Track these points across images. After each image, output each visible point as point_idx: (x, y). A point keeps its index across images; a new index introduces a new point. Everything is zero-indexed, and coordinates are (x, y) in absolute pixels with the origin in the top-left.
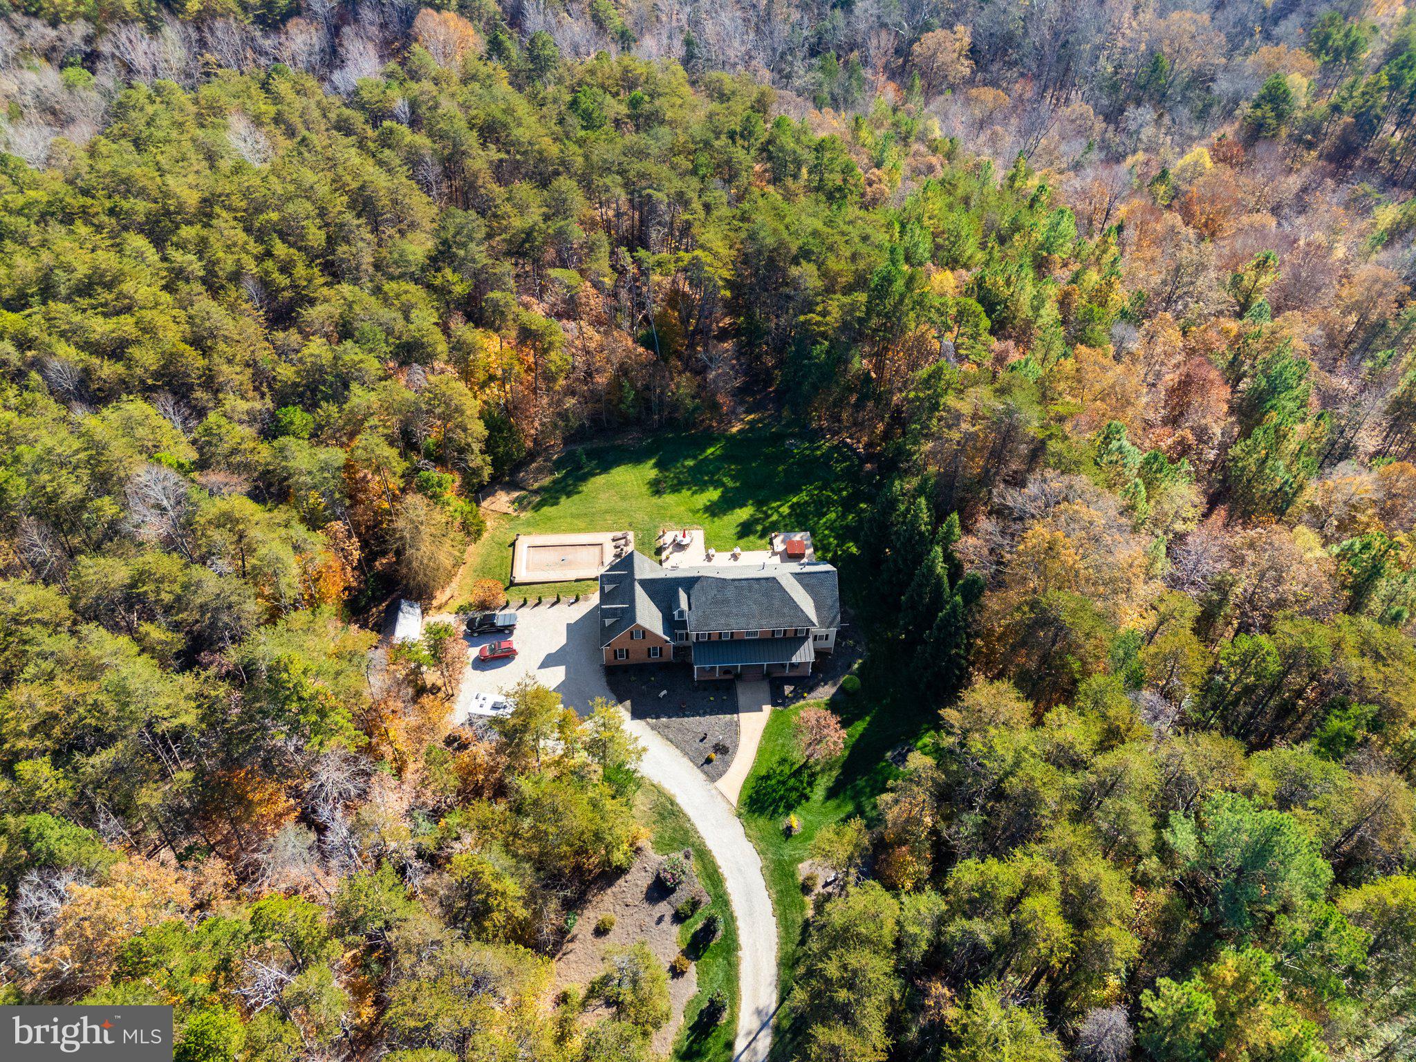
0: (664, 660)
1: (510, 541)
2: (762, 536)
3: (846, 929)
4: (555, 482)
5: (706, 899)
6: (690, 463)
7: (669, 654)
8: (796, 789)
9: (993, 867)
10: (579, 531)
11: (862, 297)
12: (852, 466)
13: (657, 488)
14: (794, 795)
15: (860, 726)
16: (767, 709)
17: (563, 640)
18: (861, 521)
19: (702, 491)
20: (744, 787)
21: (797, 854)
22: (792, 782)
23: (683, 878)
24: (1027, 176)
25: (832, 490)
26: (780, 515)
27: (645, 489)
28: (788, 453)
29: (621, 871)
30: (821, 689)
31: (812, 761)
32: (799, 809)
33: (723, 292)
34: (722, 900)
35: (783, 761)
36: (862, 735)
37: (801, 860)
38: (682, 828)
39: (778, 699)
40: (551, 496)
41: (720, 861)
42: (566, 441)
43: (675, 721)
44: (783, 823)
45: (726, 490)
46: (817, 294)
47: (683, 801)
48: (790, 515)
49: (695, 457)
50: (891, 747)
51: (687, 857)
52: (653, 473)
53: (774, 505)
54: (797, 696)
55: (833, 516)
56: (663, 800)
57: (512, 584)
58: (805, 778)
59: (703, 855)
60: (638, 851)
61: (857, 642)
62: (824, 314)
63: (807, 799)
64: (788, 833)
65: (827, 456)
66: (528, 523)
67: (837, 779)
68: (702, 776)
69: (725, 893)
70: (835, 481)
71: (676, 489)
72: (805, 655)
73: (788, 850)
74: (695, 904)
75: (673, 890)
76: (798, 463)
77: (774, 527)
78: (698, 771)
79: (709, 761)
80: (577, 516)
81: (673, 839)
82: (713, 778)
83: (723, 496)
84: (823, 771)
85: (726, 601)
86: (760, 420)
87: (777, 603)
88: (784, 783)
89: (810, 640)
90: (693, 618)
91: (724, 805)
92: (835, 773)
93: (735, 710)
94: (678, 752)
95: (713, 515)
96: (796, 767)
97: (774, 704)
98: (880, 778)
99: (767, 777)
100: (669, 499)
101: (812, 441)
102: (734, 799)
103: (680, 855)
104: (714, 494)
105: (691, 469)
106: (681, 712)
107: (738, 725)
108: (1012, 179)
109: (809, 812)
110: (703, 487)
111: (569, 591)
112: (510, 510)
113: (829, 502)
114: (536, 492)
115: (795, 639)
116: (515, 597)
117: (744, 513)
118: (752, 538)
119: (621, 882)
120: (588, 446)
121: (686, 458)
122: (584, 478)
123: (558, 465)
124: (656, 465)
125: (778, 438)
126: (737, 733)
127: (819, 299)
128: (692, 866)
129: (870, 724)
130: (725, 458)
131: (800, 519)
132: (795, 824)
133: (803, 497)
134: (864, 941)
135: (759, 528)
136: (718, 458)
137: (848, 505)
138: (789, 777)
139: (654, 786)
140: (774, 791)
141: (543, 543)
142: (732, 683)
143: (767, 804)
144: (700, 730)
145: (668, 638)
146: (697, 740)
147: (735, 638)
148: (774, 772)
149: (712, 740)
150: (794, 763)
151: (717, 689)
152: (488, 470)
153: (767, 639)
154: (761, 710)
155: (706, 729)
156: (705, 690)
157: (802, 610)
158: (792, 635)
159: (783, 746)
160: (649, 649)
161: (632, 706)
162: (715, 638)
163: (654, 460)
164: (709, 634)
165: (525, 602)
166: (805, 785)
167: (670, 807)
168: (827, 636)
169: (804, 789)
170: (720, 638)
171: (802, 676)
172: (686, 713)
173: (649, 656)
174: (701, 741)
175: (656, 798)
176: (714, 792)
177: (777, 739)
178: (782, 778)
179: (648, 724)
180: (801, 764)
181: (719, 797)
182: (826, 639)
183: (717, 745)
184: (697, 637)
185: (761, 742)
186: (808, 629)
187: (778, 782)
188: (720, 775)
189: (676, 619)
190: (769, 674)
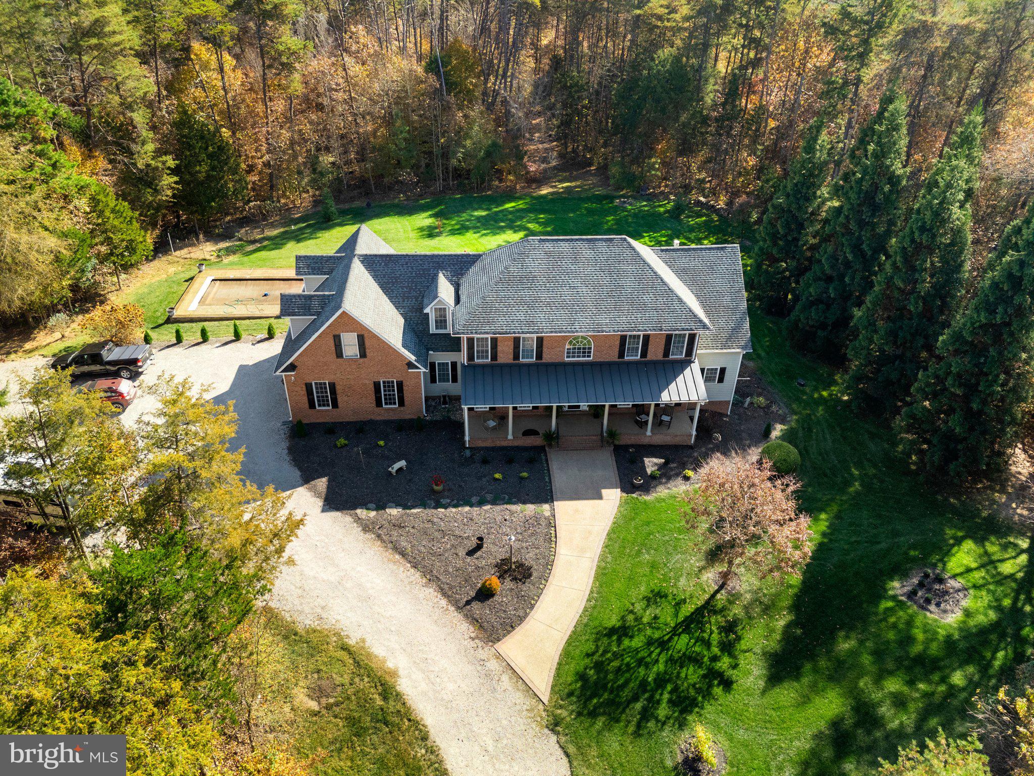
0: (407, 414)
1: (188, 277)
4: (287, 232)
6: (481, 213)
7: (419, 406)
8: (696, 660)
13: (430, 232)
14: (692, 675)
16: (613, 496)
17: (225, 386)
20: (566, 655)
22: (682, 643)
27: (413, 234)
28: (618, 209)
31: (723, 597)
32: (709, 709)
35: (656, 597)
36: (824, 549)
38: (401, 759)
39: (632, 480)
40: (276, 243)
42: (316, 203)
43: (418, 516)
44: (672, 747)
47: (411, 685)
49: (488, 209)
50: (899, 571)
54: (671, 474)
56: (364, 684)
57: (168, 320)
58: (713, 630)
61: (772, 401)
63: (727, 684)
65: (675, 212)
66: (229, 264)
68: (465, 628)
72: (688, 389)
76: (635, 216)
78: (455, 617)
79: (485, 594)
82: (491, 632)
84: (752, 618)
85: (527, 280)
86: (577, 187)
87: (629, 283)
88: (663, 644)
90: (462, 311)
91: (518, 697)
92: (781, 622)
93: (546, 495)
94: (415, 576)
96: (687, 610)
97: (628, 487)
99: (622, 631)
100: (447, 240)
101: (651, 201)
102: (543, 683)
104: (513, 237)
105: (481, 217)
106: (432, 498)
107: (551, 523)
109: (737, 718)
110: (497, 230)
111: (259, 329)
112: (211, 257)
114: (256, 241)
115: (667, 358)
116: (166, 335)
120: (345, 205)
121: (476, 210)
122: (329, 227)
123: (299, 220)
124: (433, 216)
125: (604, 198)
126: (551, 539)
129: (834, 528)
130: (532, 210)
132: (706, 751)
136: (522, 211)
138: (675, 632)
139: (345, 648)
140: (640, 662)
141: (238, 276)
142: (541, 449)
143: (626, 693)
144: (469, 533)
145: (412, 358)
146: (462, 553)
147: (547, 358)
148: (638, 619)
149: (494, 552)
150: (684, 601)
151: (510, 461)
152: (168, 180)
153: (610, 364)
154: (600, 497)
155: (483, 531)
156: (485, 462)
157: (680, 300)
158: (660, 357)
159: (653, 566)
160: (377, 385)
161: (329, 487)
162: (505, 356)
163: (430, 213)
164: (494, 341)
165: (179, 340)
166: (715, 650)
167: (379, 702)
168: (723, 370)
169: (715, 659)
170: (516, 356)
171: (678, 441)
172: (443, 501)
173: (379, 403)
174: (471, 553)
175: (346, 679)
176: (493, 665)
177: (639, 552)
178: (657, 635)
179: (358, 520)
180: (700, 603)
181: (505, 678)
182: (721, 380)
183: (505, 561)
184: (471, 357)
185: (602, 558)
186: (692, 338)
187: (650, 642)
188: (510, 626)
189: (433, 329)
190: (612, 434)
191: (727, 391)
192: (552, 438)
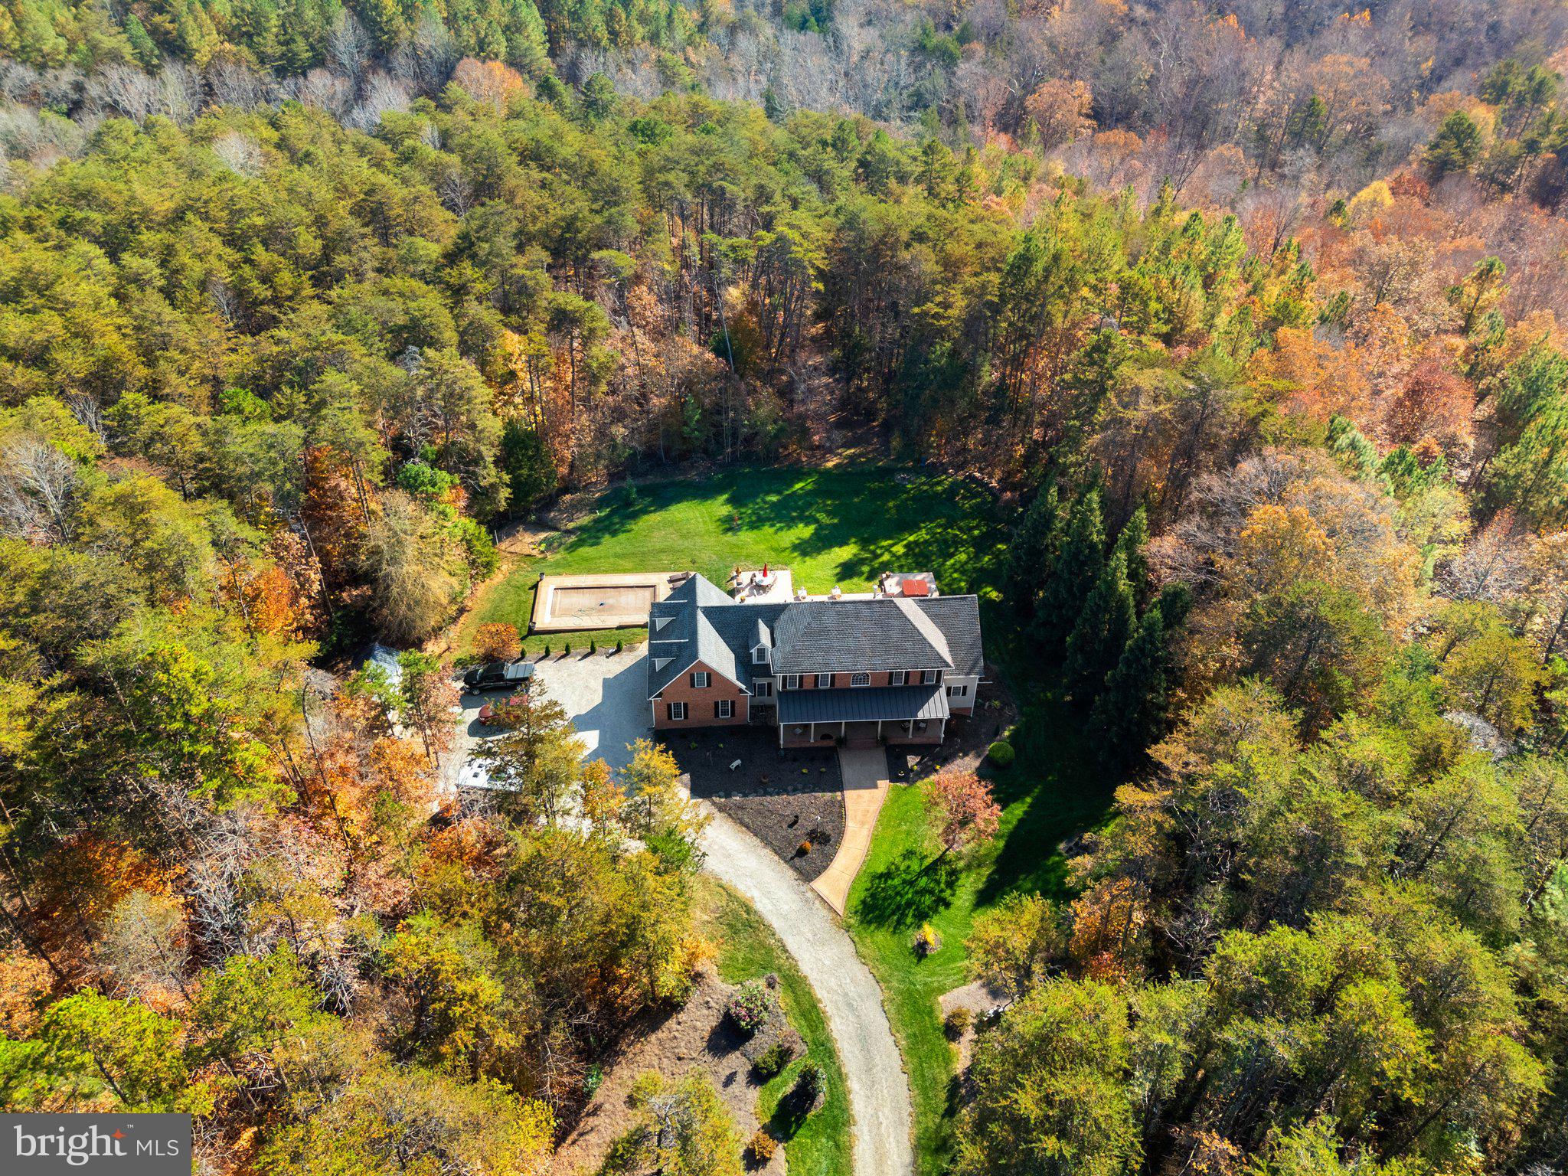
0: (736, 721)
1: (530, 584)
2: (871, 577)
3: (1045, 1039)
4: (596, 521)
5: (799, 1047)
6: (774, 498)
7: (745, 714)
8: (931, 892)
9: (1284, 937)
10: (625, 571)
11: (995, 278)
12: (984, 502)
13: (729, 525)
14: (928, 900)
15: (1019, 810)
16: (884, 785)
17: (597, 699)
18: (1000, 563)
19: (790, 528)
20: (853, 889)
21: (935, 981)
22: (923, 881)
23: (765, 1016)
24: (1173, 210)
25: (960, 529)
26: (894, 555)
27: (712, 527)
28: (898, 489)
29: (670, 1007)
30: (959, 761)
31: (951, 853)
32: (935, 919)
33: (814, 284)
34: (825, 1049)
35: (909, 854)
36: (1021, 821)
37: (942, 990)
38: (762, 945)
39: (898, 773)
40: (591, 535)
41: (820, 993)
42: (612, 477)
43: (754, 801)
44: (912, 938)
45: (821, 527)
46: (934, 282)
47: (763, 906)
48: (906, 555)
49: (779, 493)
50: (1064, 837)
51: (771, 985)
52: (725, 510)
53: (885, 543)
54: (926, 771)
55: (963, 557)
56: (735, 906)
57: (532, 632)
58: (943, 877)
59: (795, 983)
60: (697, 977)
61: (1005, 704)
62: (946, 305)
63: (947, 905)
64: (921, 950)
65: (952, 491)
66: (557, 565)
67: (990, 878)
68: (791, 874)
69: (829, 1039)
70: (963, 518)
71: (754, 526)
72: (936, 708)
73: (921, 975)
74: (784, 1055)
75: (748, 1035)
76: (914, 499)
77: (885, 567)
78: (784, 867)
79: (802, 853)
80: (622, 556)
81: (750, 962)
82: (807, 876)
83: (816, 532)
84: (968, 867)
86: (861, 455)
87: (895, 634)
88: (911, 883)
89: (943, 690)
90: (778, 655)
91: (824, 912)
92: (986, 871)
93: (838, 786)
94: (756, 841)
95: (804, 554)
96: (928, 862)
97: (894, 778)
98: (1052, 877)
99: (887, 875)
100: (746, 536)
101: (930, 476)
102: (838, 904)
103: (762, 983)
104: (805, 531)
105: (773, 505)
106: (761, 787)
107: (842, 805)
108: (1158, 212)
109: (950, 923)
110: (790, 523)
111: (607, 641)
112: (534, 552)
113: (957, 542)
114: (569, 532)
115: (922, 688)
116: (534, 648)
117: (846, 553)
118: (855, 580)
119: (671, 1023)
120: (641, 482)
121: (768, 493)
122: (635, 516)
123: (601, 503)
124: (729, 501)
125: (886, 473)
126: (842, 816)
127: (938, 287)
128: (779, 999)
129: (1031, 806)
130: (820, 492)
131: (919, 559)
132: (931, 939)
133: (922, 535)
134: (1081, 1056)
135: (866, 569)
136: (808, 493)
137: (981, 545)
138: (920, 875)
139: (721, 886)
140: (898, 893)
141: (575, 584)
142: (833, 749)
143: (888, 912)
144: (788, 812)
145: (743, 687)
146: (785, 826)
147: (838, 685)
148: (897, 868)
149: (805, 826)
150: (926, 857)
151: (813, 759)
152: (505, 493)
153: (882, 689)
154: (876, 787)
155: (798, 811)
156: (795, 760)
157: (930, 646)
158: (917, 683)
159: (908, 833)
160: (716, 704)
161: (692, 780)
162: (808, 685)
163: (726, 496)
164: (801, 677)
165: (547, 653)
166: (943, 886)
167: (745, 916)
168: (965, 688)
169: (942, 891)
170: (816, 685)
171: (931, 741)
172: (770, 790)
173: (717, 715)
174: (791, 826)
175: (724, 903)
176: (810, 895)
177: (899, 825)
178: (908, 877)
179: (714, 803)
180: (937, 857)
181: (817, 902)
182: (964, 694)
183: (813, 831)
184: (784, 686)
185: (876, 828)
186: (939, 673)
187: (904, 882)
188: (818, 872)
189: (755, 661)
190: (884, 739)
191: (969, 701)
192: (842, 742)
